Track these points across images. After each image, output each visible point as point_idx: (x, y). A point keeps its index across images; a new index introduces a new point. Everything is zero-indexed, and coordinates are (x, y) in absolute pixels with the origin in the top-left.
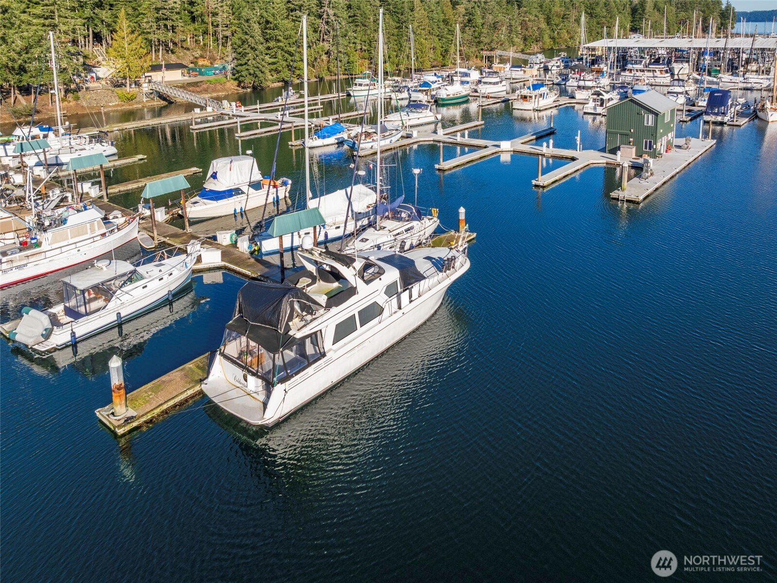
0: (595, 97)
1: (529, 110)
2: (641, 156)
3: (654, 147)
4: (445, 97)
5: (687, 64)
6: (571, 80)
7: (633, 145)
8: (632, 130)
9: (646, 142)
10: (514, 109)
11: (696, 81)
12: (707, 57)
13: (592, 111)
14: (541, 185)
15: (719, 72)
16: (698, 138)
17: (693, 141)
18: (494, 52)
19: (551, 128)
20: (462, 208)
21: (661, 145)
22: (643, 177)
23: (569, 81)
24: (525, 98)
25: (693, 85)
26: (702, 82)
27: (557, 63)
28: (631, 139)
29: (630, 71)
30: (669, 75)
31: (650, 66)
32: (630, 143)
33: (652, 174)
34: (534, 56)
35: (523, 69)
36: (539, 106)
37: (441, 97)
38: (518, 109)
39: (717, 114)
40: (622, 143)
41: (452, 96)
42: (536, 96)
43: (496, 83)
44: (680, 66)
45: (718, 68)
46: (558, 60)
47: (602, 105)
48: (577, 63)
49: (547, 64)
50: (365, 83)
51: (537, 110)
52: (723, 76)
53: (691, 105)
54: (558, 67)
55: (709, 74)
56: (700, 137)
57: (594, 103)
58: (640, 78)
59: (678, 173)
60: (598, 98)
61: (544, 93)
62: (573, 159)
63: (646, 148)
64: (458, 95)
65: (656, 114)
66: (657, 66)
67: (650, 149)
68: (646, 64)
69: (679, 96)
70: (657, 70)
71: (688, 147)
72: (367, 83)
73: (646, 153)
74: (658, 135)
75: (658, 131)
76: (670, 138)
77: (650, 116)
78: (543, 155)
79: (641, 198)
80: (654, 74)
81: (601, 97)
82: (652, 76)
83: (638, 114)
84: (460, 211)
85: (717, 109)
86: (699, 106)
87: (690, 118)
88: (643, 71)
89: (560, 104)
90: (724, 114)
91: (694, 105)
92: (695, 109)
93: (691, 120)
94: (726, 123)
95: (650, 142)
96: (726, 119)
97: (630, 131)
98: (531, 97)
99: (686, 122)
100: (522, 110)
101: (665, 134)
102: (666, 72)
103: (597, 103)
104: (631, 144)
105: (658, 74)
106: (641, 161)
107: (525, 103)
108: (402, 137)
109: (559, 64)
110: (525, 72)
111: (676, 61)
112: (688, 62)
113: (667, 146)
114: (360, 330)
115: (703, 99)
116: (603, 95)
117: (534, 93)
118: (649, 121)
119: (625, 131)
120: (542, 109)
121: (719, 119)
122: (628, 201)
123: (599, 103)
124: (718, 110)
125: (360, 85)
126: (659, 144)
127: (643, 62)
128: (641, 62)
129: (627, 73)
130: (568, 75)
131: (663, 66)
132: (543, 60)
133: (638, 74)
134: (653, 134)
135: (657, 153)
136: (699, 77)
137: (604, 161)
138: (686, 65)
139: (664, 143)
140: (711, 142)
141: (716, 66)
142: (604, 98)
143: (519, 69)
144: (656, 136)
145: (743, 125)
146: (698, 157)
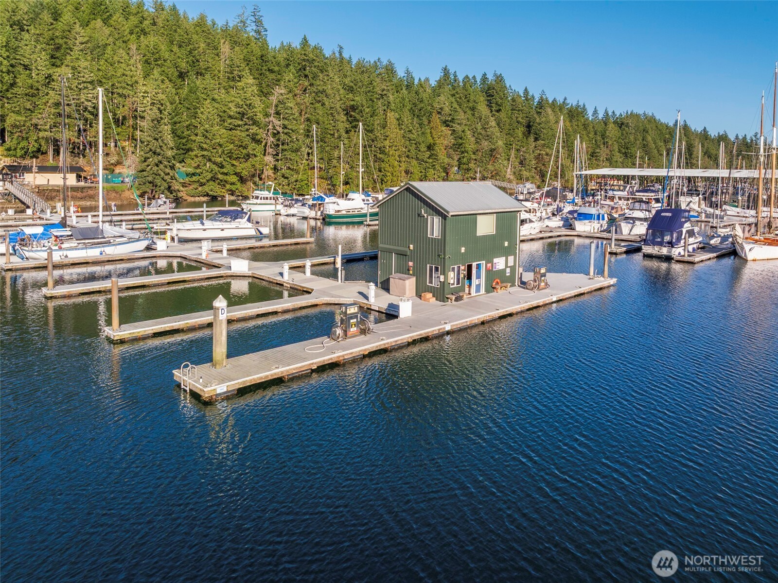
3: (442, 279)
4: (332, 212)
7: (413, 275)
8: (411, 247)
9: (430, 270)
28: (411, 264)
31: (637, 194)
32: (408, 270)
37: (328, 213)
39: (661, 244)
40: (397, 270)
41: (344, 212)
44: (689, 199)
45: (737, 204)
50: (263, 196)
56: (591, 273)
63: (431, 281)
65: (444, 216)
66: (645, 194)
68: (632, 190)
69: (637, 223)
72: (266, 196)
74: (449, 256)
76: (500, 267)
77: (436, 220)
83: (419, 215)
85: (661, 237)
87: (623, 249)
90: (671, 244)
93: (626, 252)
94: (673, 259)
95: (436, 270)
96: (676, 252)
104: (410, 272)
118: (434, 227)
119: (403, 249)
121: (665, 251)
124: (663, 238)
125: (257, 198)
126: (452, 274)
127: (628, 188)
134: (439, 253)
141: (735, 202)
144: (444, 258)
145: (698, 262)
146: (553, 303)
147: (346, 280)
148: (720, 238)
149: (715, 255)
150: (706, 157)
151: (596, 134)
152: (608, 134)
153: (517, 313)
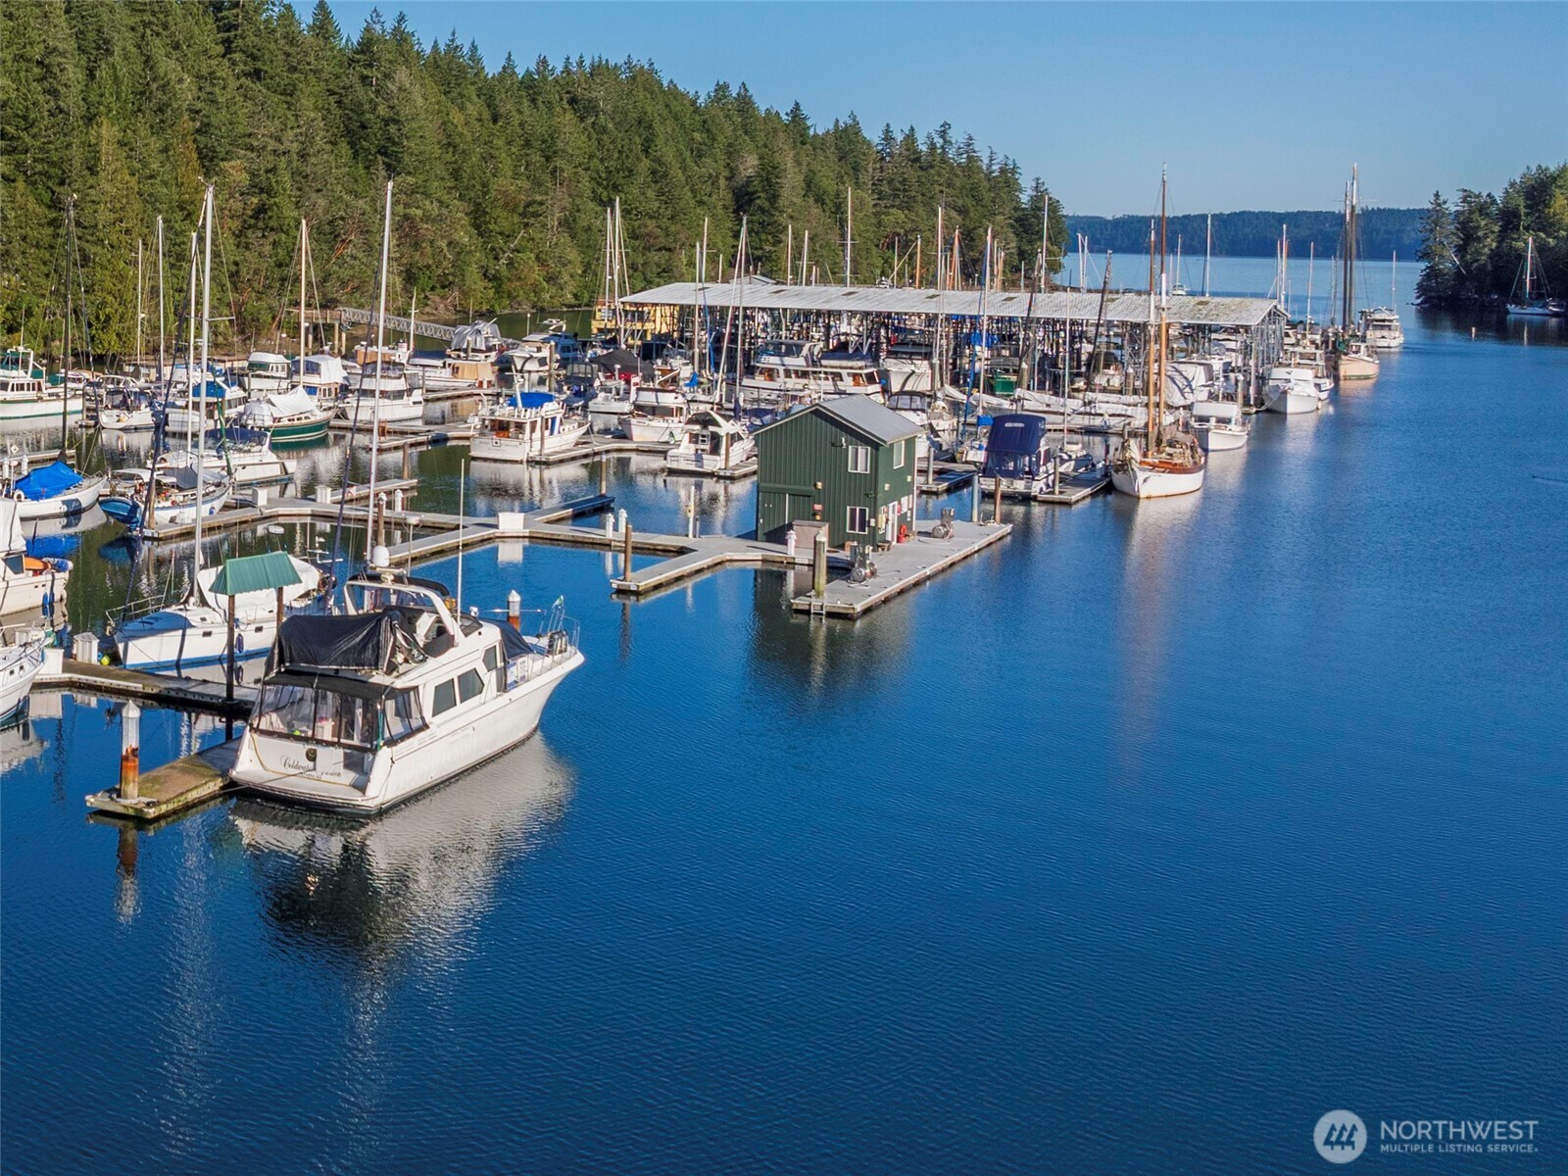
0: (697, 428)
1: (516, 462)
2: (842, 547)
3: (873, 524)
5: (926, 362)
6: (602, 395)
7: (822, 520)
8: (820, 485)
9: (853, 512)
10: (475, 459)
11: (955, 407)
12: (982, 351)
13: (692, 467)
14: (633, 588)
15: (1018, 384)
16: (971, 520)
17: (957, 526)
18: (336, 313)
19: (603, 496)
20: (514, 592)
21: (887, 520)
22: (856, 577)
23: (595, 396)
24: (501, 428)
25: (946, 416)
26: (969, 409)
27: (539, 350)
28: (818, 507)
29: (770, 374)
30: (877, 387)
31: (824, 362)
32: (815, 514)
33: (873, 574)
34: (469, 329)
35: (449, 361)
36: (546, 451)
38: (485, 459)
39: (1013, 475)
40: (795, 515)
41: (285, 422)
42: (533, 425)
43: (399, 395)
44: (908, 368)
45: (1014, 378)
46: (545, 341)
47: (715, 450)
48: (599, 351)
49: (510, 353)
51: (539, 463)
52: (1027, 394)
53: (946, 461)
54: (542, 362)
55: (990, 390)
56: (975, 519)
57: (693, 447)
58: (801, 394)
59: (929, 578)
60: (705, 432)
61: (553, 419)
62: (682, 551)
63: (853, 527)
64: (304, 421)
65: (875, 445)
66: (844, 363)
67: (862, 528)
68: (812, 354)
70: (844, 372)
71: (947, 533)
73: (853, 538)
74: (880, 495)
75: (880, 486)
76: (905, 509)
77: (861, 451)
78: (607, 545)
79: (859, 607)
80: (835, 385)
81: (711, 428)
82: (831, 389)
83: (833, 445)
84: (511, 599)
85: (1012, 464)
86: (967, 462)
87: (945, 485)
88: (804, 375)
89: (596, 449)
90: (1032, 474)
91: (953, 460)
92: (958, 467)
93: (948, 491)
94: (1035, 498)
95: (863, 512)
96: (1037, 487)
97: (815, 485)
98: (520, 426)
99: (936, 494)
100: (496, 461)
101: (894, 497)
102: (871, 379)
103: (702, 447)
104: (818, 518)
105: (847, 384)
106: (844, 555)
107: (504, 441)
108: (226, 507)
109: (545, 353)
110: (455, 370)
111: (891, 354)
112: (928, 356)
113: (900, 528)
114: (460, 707)
115: (976, 444)
116: (717, 424)
117: (528, 415)
118: (859, 460)
119: (804, 488)
120: (552, 458)
121: (1020, 486)
122: (831, 615)
123: (707, 447)
124: (1015, 465)
126: (882, 518)
127: (805, 351)
128: (800, 348)
129: (759, 381)
130: (590, 382)
131: (861, 363)
132: (495, 342)
133: (793, 383)
134: (868, 492)
135: (878, 538)
136: (961, 397)
137: (758, 555)
138: (923, 366)
139: (893, 517)
140: (998, 529)
141: (1007, 371)
142: (722, 432)
143: (439, 363)
144: (875, 498)
145: (1077, 501)
146: (973, 554)
147: (701, 533)
148: (1073, 463)
149: (1088, 491)
150: (811, 200)
151: (528, 144)
152: (560, 145)
153: (959, 561)
